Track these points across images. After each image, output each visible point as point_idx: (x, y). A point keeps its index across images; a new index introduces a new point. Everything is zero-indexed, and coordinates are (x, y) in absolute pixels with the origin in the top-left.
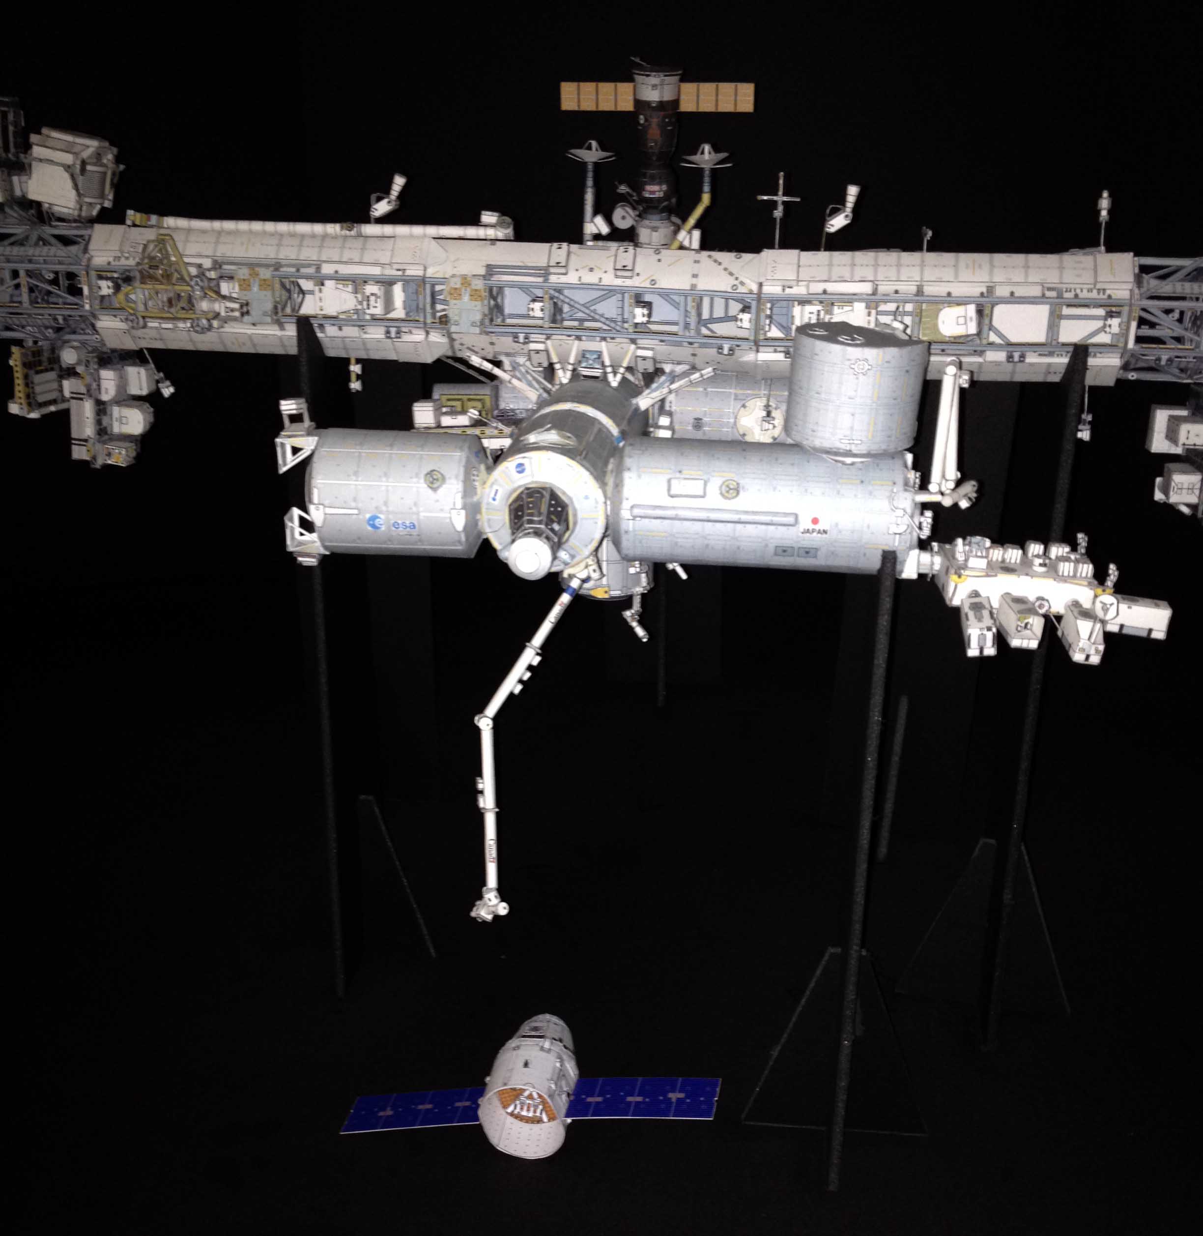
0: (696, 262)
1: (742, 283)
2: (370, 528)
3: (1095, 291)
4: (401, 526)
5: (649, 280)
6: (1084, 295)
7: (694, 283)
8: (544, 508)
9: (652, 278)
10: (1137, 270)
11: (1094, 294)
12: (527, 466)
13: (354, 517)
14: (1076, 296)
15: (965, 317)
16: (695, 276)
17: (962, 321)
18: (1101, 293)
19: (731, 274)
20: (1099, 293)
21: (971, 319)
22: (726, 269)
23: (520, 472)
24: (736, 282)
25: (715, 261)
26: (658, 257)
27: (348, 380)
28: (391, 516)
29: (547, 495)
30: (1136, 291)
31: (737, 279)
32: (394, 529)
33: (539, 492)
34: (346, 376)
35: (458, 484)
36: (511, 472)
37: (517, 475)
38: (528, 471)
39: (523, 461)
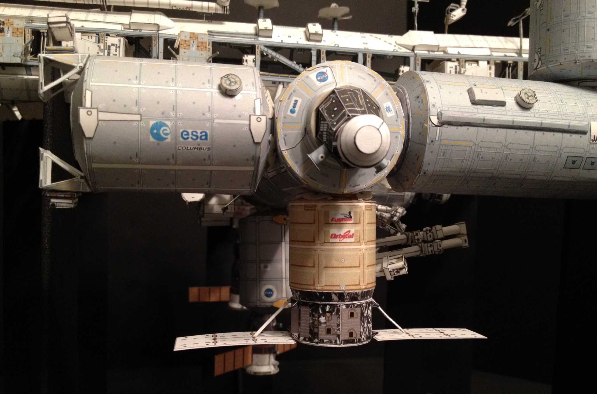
0: (364, 37)
1: (399, 49)
2: (152, 139)
4: (190, 136)
7: (366, 47)
12: (329, 73)
13: (135, 124)
16: (365, 43)
19: (390, 44)
22: (385, 41)
23: (321, 81)
24: (396, 48)
25: (377, 38)
28: (179, 123)
29: (361, 94)
32: (181, 139)
33: (350, 91)
35: (256, 91)
36: (311, 80)
37: (318, 83)
38: (330, 79)
39: (324, 70)
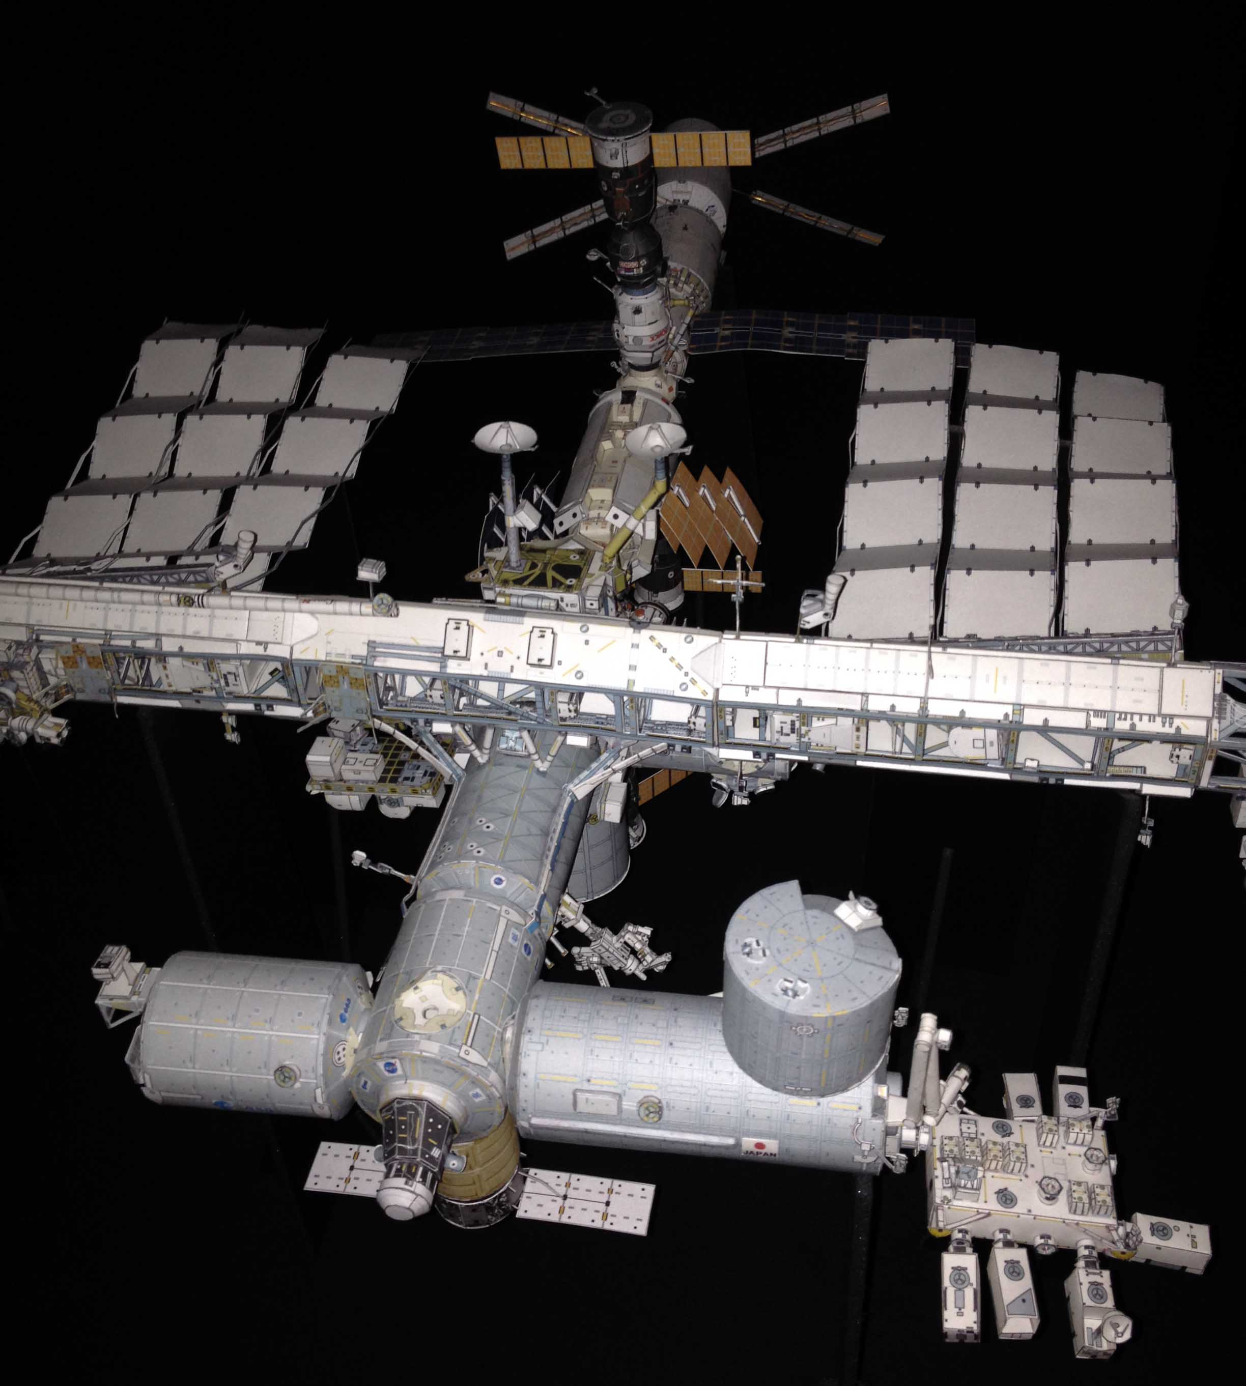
0: (635, 646)
1: (693, 681)
3: (1159, 719)
5: (574, 673)
6: (1144, 726)
7: (632, 678)
8: (420, 1132)
9: (578, 669)
10: (1219, 689)
11: (1156, 727)
12: (398, 1065)
14: (1133, 726)
15: (984, 741)
16: (632, 668)
17: (979, 744)
18: (1167, 724)
19: (680, 667)
20: (1164, 724)
21: (992, 744)
22: (672, 659)
23: (389, 1071)
24: (687, 680)
25: (659, 646)
26: (585, 637)
27: (224, 731)
29: (423, 1113)
30: (1215, 723)
31: (686, 674)
33: (412, 1108)
34: (222, 727)
35: (316, 1079)
36: (380, 1070)
37: (387, 1074)
38: (400, 1072)
39: (393, 1061)
